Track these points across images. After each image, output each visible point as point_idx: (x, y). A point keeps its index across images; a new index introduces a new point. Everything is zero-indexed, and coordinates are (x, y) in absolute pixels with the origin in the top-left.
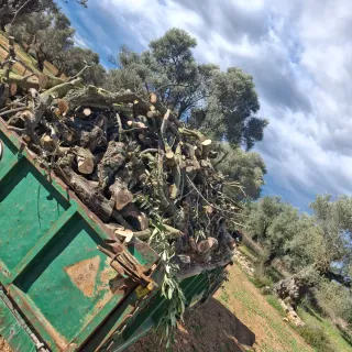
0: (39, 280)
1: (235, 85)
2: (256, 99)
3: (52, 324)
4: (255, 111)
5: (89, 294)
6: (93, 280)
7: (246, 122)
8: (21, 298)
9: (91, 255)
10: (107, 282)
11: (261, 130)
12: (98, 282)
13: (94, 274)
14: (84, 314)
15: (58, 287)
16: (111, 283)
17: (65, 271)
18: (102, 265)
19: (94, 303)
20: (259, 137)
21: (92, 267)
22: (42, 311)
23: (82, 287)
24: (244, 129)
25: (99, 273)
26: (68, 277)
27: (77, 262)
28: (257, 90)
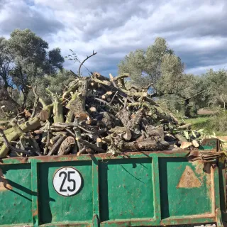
0: (170, 205)
1: (23, 42)
2: (41, 40)
3: (195, 214)
4: (47, 47)
5: (199, 184)
6: (195, 178)
7: (47, 57)
8: (173, 220)
9: (183, 169)
10: (202, 171)
11: (60, 56)
12: (198, 176)
13: (193, 175)
14: (206, 195)
15: (182, 198)
16: (204, 170)
17: (178, 188)
18: (193, 168)
19: (205, 186)
20: (62, 60)
21: (189, 174)
22: (185, 214)
23: (193, 185)
24: (50, 62)
25: (194, 172)
26: (183, 189)
27: (180, 178)
28: (37, 35)
